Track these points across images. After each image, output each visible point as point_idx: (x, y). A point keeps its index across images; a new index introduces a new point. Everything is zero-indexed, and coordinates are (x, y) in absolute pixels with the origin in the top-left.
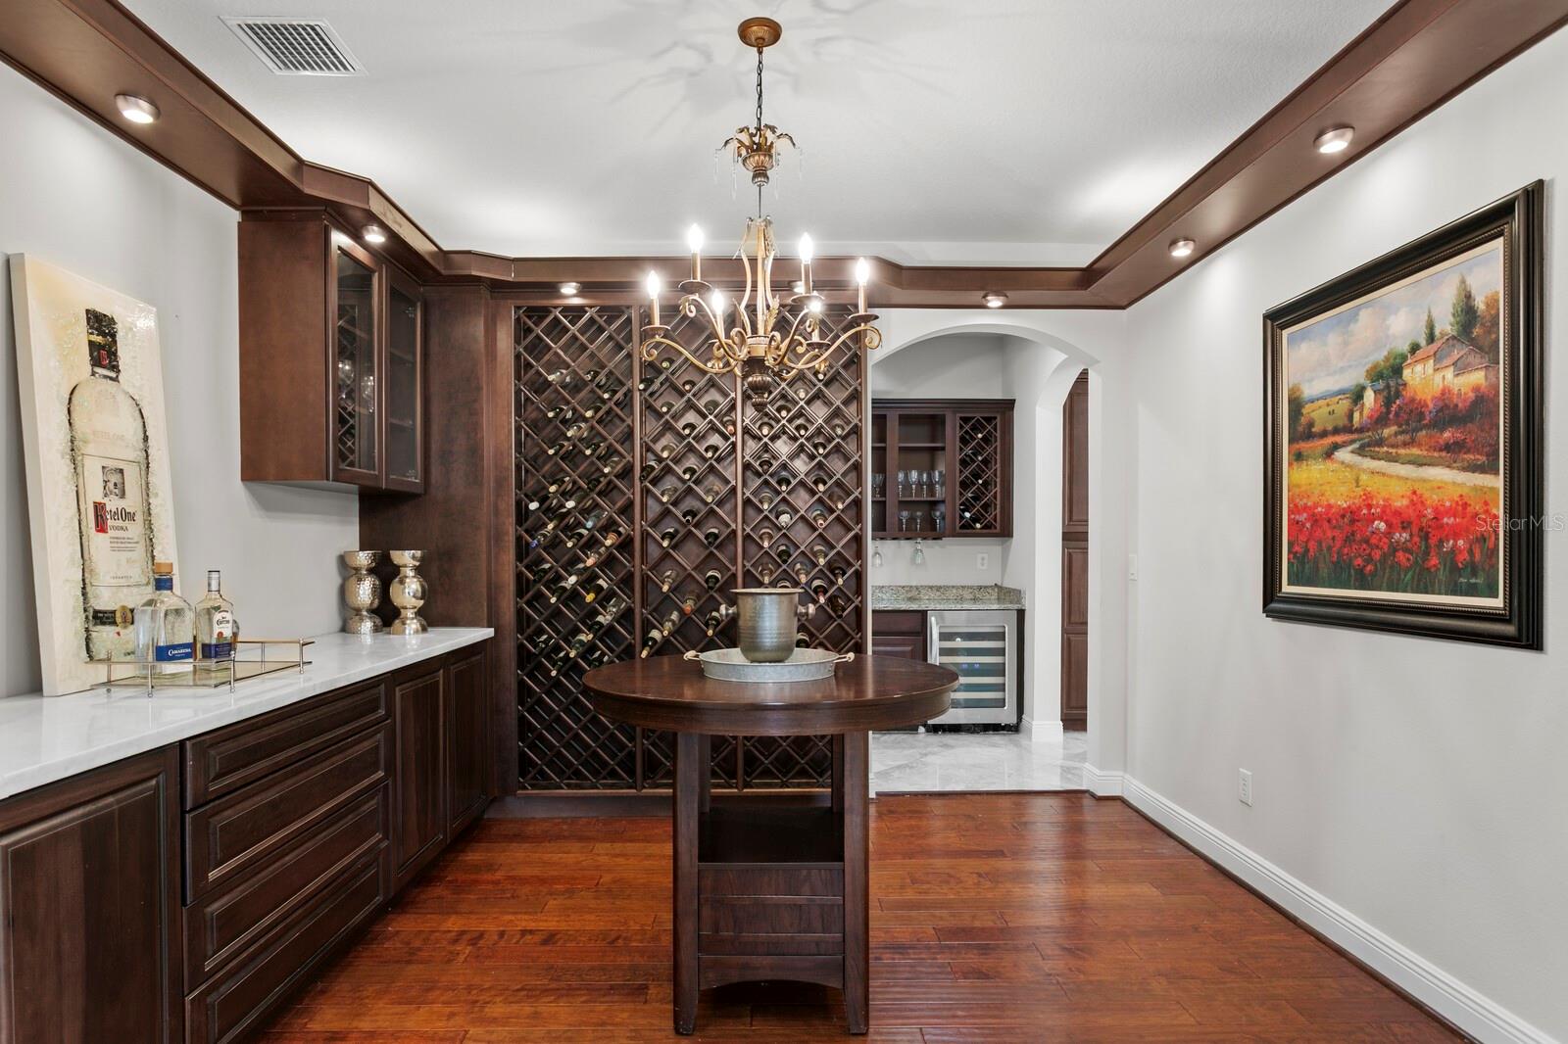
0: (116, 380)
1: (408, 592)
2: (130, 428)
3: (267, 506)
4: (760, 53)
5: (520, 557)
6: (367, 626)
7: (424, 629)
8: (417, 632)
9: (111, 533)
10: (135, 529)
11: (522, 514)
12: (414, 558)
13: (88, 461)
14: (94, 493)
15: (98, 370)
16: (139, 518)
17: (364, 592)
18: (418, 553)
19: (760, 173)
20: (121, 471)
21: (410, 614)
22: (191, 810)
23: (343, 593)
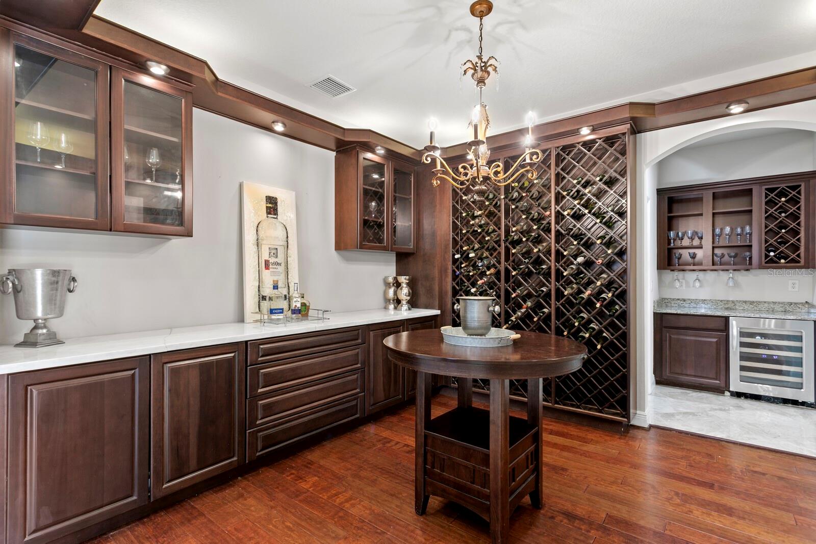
0: (277, 218)
1: (404, 293)
2: (281, 233)
3: (347, 260)
4: (481, 19)
5: (454, 279)
6: (392, 307)
7: (409, 309)
8: (406, 310)
9: (271, 270)
10: (281, 269)
11: (455, 261)
12: (405, 279)
13: (263, 247)
14: (265, 256)
15: (269, 216)
16: (283, 265)
17: (391, 292)
18: (407, 277)
19: (481, 81)
20: (277, 249)
21: (404, 302)
22: (249, 366)
23: (385, 293)
